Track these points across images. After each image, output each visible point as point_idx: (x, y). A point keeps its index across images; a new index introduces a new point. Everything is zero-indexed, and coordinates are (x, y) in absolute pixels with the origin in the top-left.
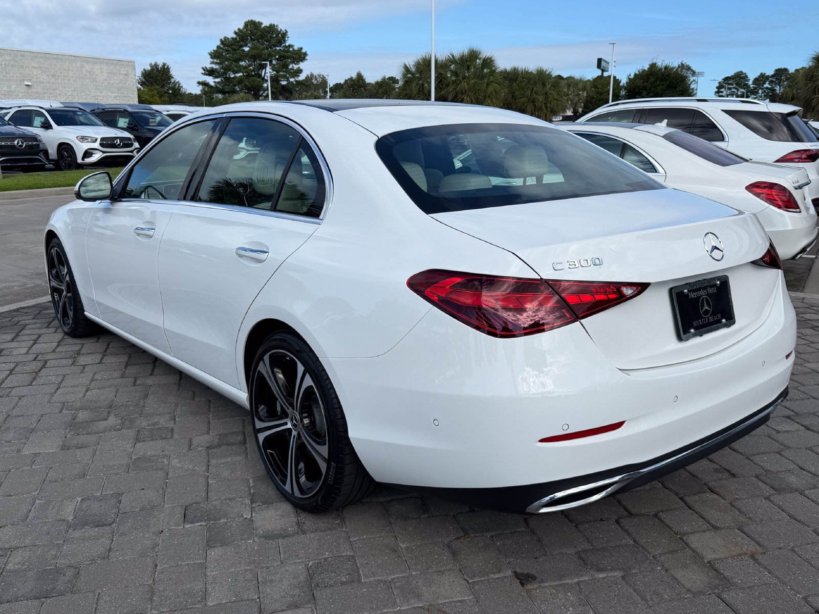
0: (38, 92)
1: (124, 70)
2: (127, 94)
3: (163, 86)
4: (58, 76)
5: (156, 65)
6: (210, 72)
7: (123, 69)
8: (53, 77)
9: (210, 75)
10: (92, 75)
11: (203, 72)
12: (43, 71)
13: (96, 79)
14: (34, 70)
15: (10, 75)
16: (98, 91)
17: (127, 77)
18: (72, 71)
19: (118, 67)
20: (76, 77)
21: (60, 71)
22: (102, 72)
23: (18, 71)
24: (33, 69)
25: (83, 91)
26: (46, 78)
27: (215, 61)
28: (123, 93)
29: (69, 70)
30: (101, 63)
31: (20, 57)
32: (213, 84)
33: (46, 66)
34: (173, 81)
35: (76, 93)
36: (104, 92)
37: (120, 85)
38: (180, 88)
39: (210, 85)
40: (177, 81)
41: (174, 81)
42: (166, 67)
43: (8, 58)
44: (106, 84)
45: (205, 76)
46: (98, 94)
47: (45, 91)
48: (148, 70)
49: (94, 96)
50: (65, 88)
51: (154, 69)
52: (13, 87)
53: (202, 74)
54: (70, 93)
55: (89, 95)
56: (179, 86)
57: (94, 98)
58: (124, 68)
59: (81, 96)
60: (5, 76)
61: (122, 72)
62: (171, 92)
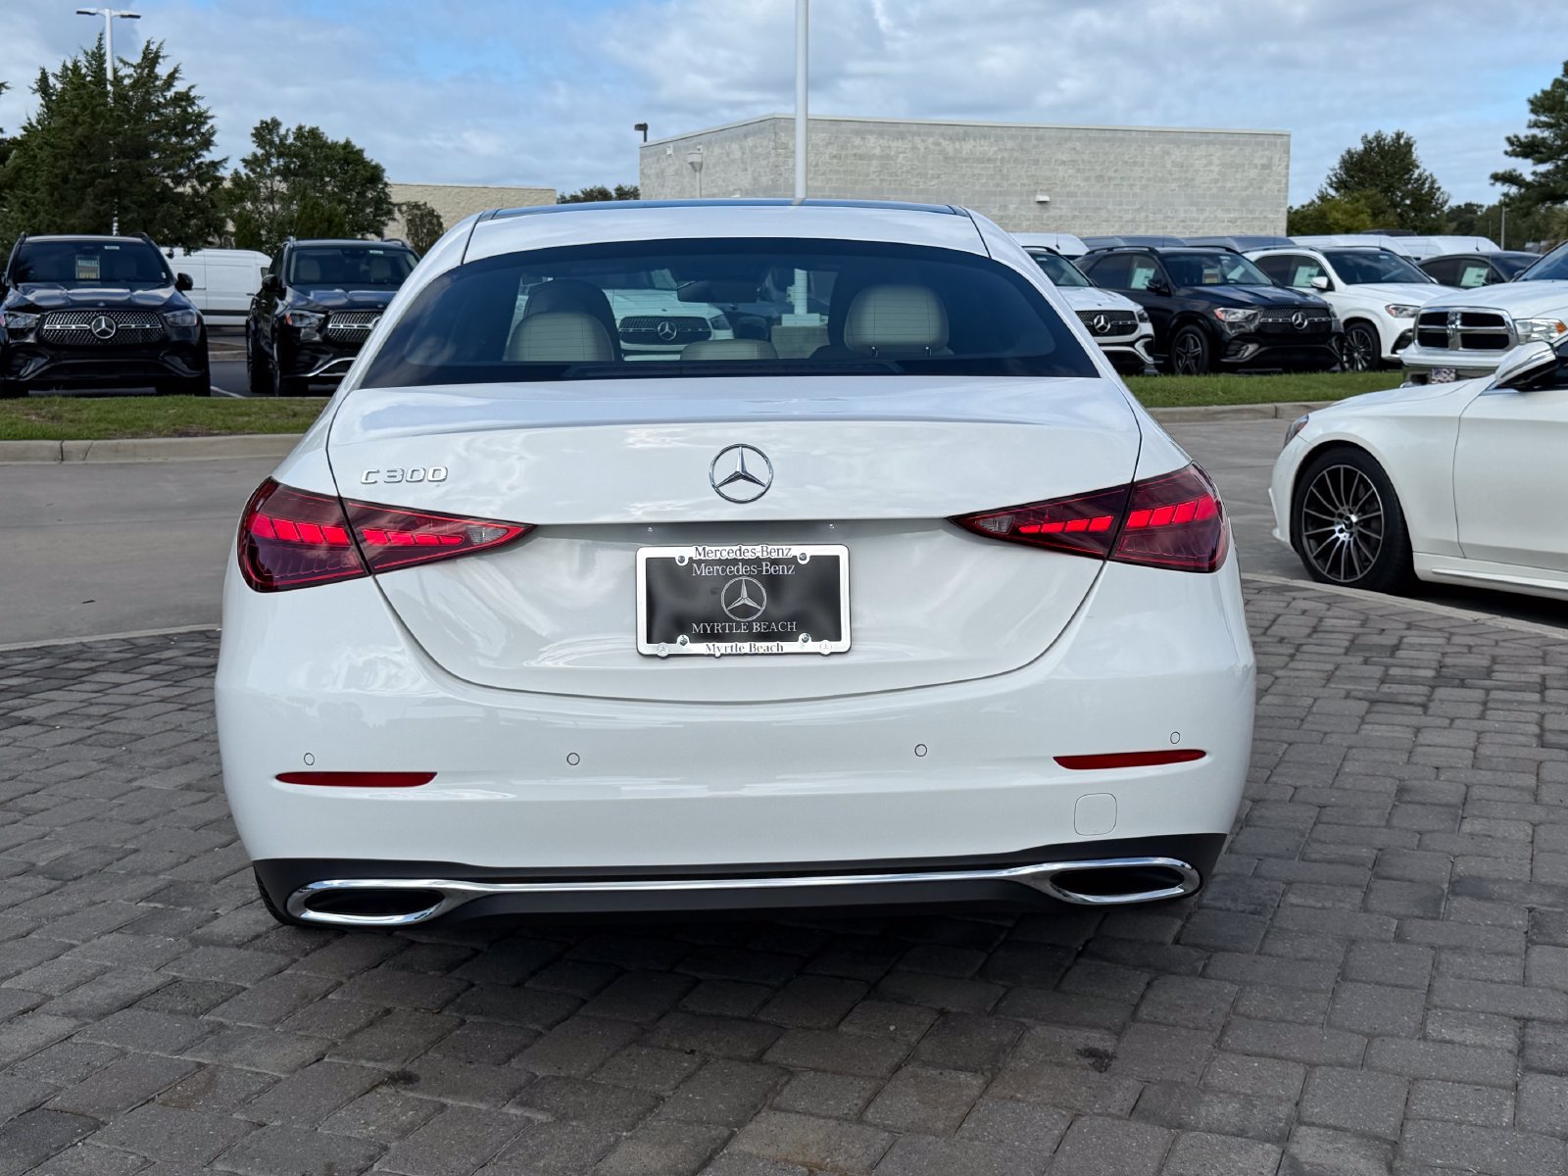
0: (1061, 217)
1: (1261, 157)
2: (1261, 213)
3: (1388, 189)
4: (1110, 179)
5: (1378, 138)
6: (1526, 149)
7: (1259, 154)
8: (1098, 181)
9: (1525, 155)
10: (1187, 171)
11: (1509, 149)
12: (1078, 170)
13: (1193, 180)
14: (1060, 168)
15: (1009, 182)
16: (1194, 209)
17: (1267, 171)
18: (1142, 165)
19: (1248, 151)
20: (1149, 180)
21: (1115, 168)
22: (1210, 163)
23: (1027, 171)
24: (1057, 167)
25: (1160, 210)
26: (1082, 184)
27: (1543, 118)
28: (1252, 211)
29: (1135, 163)
30: (1209, 143)
31: (1034, 142)
32: (1529, 178)
33: (1086, 157)
34: (1415, 176)
35: (1143, 214)
36: (1208, 209)
37: (1248, 192)
38: (1433, 190)
39: (1524, 180)
40: (1427, 173)
41: (1420, 175)
42: (1402, 142)
43: (1010, 144)
44: (1214, 191)
45: (1513, 159)
46: (1194, 215)
47: (1077, 213)
48: (1356, 153)
49: (1183, 221)
50: (1121, 204)
51: (1372, 149)
52: (1012, 207)
53: (1506, 153)
54: (1129, 216)
55: (1173, 218)
56: (1431, 188)
57: (1182, 224)
58: (1264, 150)
59: (1154, 221)
60: (998, 185)
61: (1256, 162)
62: (1408, 202)
